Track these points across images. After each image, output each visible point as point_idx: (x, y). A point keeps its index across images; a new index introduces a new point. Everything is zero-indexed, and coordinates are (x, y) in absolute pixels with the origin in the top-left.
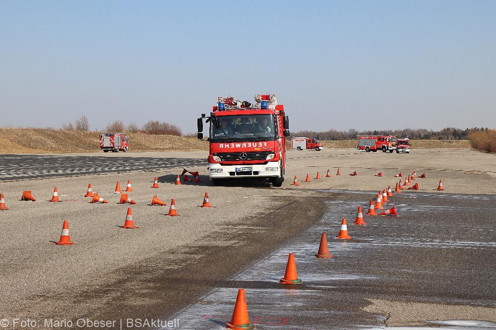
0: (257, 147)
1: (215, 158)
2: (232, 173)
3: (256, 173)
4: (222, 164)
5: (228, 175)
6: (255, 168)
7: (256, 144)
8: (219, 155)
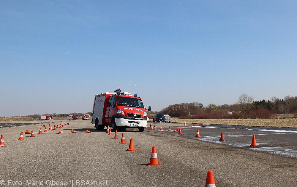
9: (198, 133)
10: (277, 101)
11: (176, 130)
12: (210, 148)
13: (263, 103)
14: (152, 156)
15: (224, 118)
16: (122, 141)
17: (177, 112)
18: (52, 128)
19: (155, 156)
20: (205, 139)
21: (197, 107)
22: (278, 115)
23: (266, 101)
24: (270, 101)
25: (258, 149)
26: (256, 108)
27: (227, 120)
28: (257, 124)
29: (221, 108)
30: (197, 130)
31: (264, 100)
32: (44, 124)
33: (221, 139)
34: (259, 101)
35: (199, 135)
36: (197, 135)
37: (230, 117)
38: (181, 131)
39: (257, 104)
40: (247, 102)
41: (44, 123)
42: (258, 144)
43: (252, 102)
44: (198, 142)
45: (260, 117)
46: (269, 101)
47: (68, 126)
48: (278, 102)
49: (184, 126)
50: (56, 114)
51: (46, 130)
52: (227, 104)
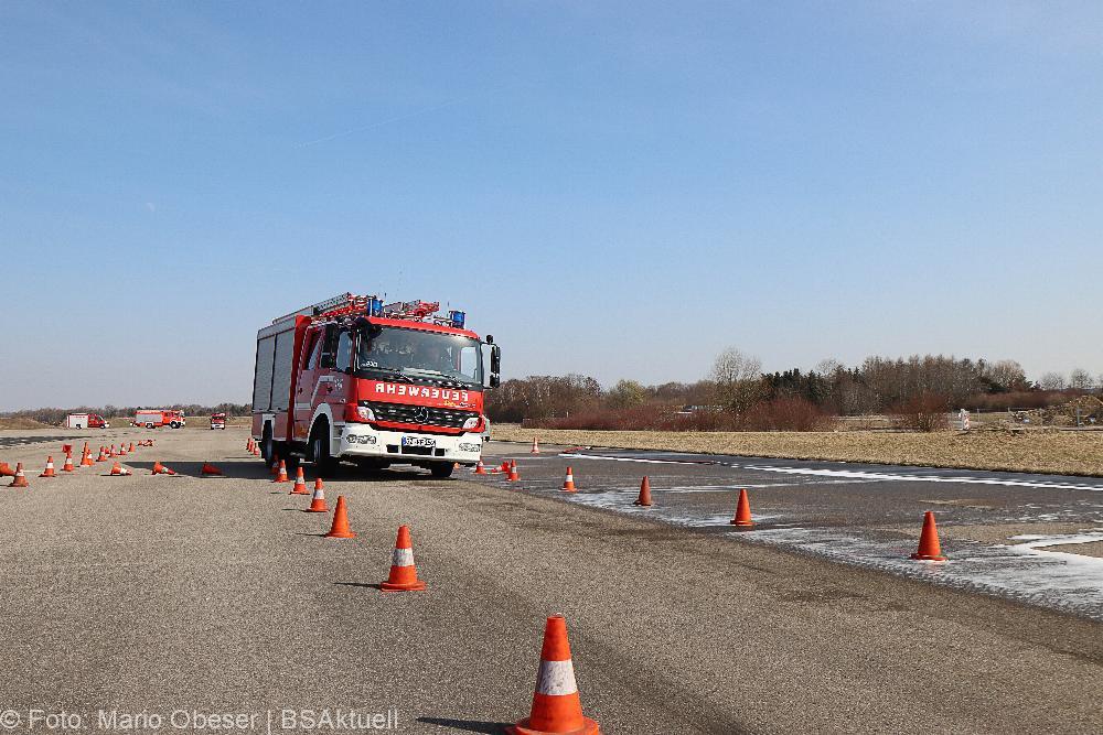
0: (450, 400)
1: (364, 411)
2: (392, 448)
3: (441, 452)
4: (375, 426)
5: (384, 451)
6: (441, 441)
7: (448, 393)
8: (372, 405)
9: (570, 478)
10: (839, 372)
11: (499, 468)
12: (601, 529)
13: (792, 378)
14: (396, 559)
15: (667, 427)
16: (314, 503)
17: (516, 408)
18: (90, 457)
19: (407, 557)
20: (587, 499)
21: (578, 389)
22: (841, 419)
23: (804, 372)
24: (816, 372)
25: (755, 535)
26: (772, 396)
27: (675, 434)
28: (769, 450)
29: (658, 394)
30: (568, 466)
31: (796, 371)
32: (68, 443)
33: (641, 501)
34: (782, 375)
35: (572, 485)
36: (566, 484)
37: (684, 425)
38: (514, 471)
39: (773, 382)
40: (739, 378)
41: (71, 438)
42: (758, 518)
43: (757, 377)
44: (567, 508)
45: (782, 425)
46: (811, 374)
47: (148, 449)
48: (842, 378)
49: (532, 453)
50: (116, 407)
51: (69, 462)
52: (676, 381)
